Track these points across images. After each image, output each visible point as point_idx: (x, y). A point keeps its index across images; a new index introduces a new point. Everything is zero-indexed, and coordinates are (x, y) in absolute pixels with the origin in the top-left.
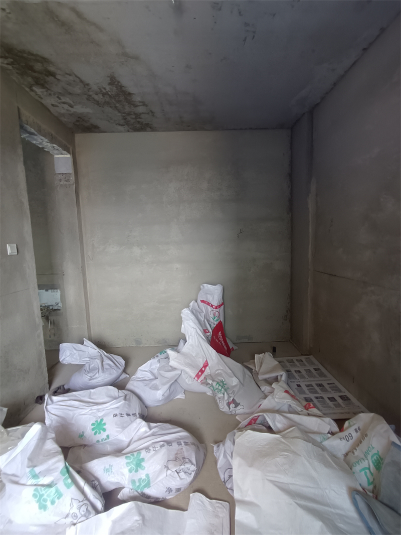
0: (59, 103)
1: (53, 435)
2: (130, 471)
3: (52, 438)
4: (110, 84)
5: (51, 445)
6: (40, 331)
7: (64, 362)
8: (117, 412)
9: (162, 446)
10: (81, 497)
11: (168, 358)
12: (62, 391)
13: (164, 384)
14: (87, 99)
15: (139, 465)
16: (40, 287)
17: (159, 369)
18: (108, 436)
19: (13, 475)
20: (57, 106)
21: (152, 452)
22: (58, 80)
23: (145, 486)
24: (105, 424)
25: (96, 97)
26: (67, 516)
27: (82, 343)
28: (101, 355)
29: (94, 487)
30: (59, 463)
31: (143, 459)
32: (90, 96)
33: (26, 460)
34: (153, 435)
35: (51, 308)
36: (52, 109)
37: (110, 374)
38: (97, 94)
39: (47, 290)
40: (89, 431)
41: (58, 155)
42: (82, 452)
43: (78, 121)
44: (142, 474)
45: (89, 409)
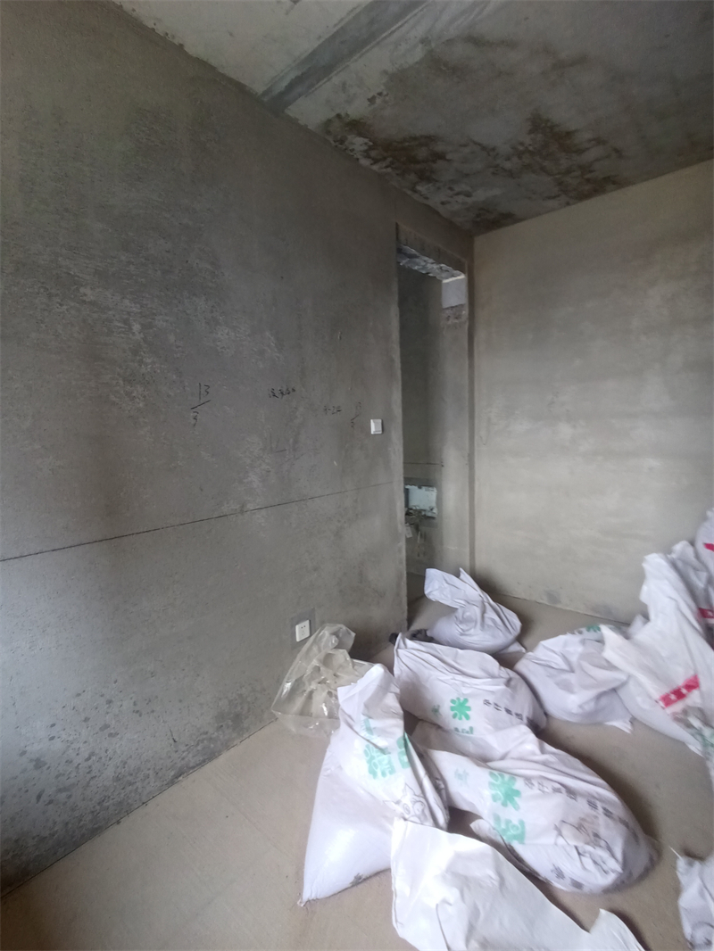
0: (452, 197)
1: (398, 691)
2: (495, 798)
3: (396, 694)
5: (392, 702)
6: (403, 544)
7: (431, 597)
8: (491, 699)
9: (556, 790)
10: (418, 791)
11: (601, 641)
12: (422, 636)
13: (586, 687)
14: (493, 173)
15: (510, 796)
16: (408, 481)
17: (583, 657)
18: (471, 729)
19: (350, 716)
20: (449, 202)
21: (536, 791)
22: (449, 160)
23: (515, 837)
24: (469, 708)
25: (508, 165)
26: (398, 802)
27: (458, 575)
28: (483, 602)
29: (437, 789)
30: (397, 728)
31: (517, 793)
32: (497, 166)
33: (362, 706)
34: (545, 764)
35: (423, 513)
36: (441, 209)
37: (494, 636)
38: (508, 159)
39: (420, 487)
40: (446, 710)
41: (447, 278)
42: (433, 734)
43: (478, 216)
44: (512, 815)
45: (452, 676)
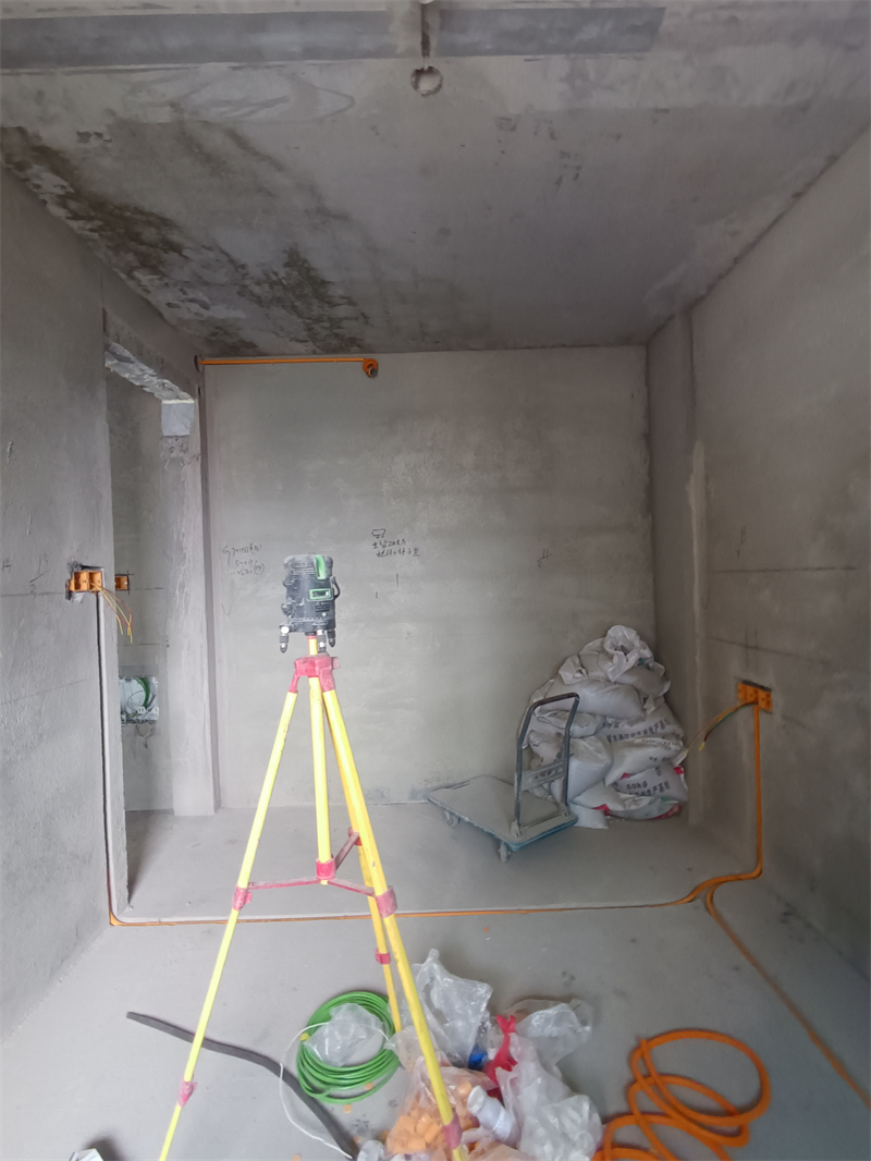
0: (183, 301)
4: (286, 265)
14: (239, 293)
20: (177, 307)
22: (186, 257)
25: (257, 290)
32: (245, 287)
36: (166, 312)
38: (258, 283)
41: (170, 399)
43: (214, 334)
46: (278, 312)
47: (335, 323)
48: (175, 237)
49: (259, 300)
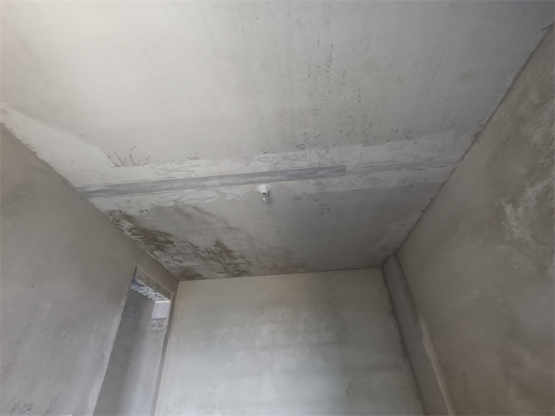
0: (172, 260)
4: (215, 246)
14: (195, 256)
20: (170, 263)
22: (175, 245)
32: (198, 254)
36: (165, 265)
38: (204, 253)
41: (159, 301)
43: (184, 272)
46: (211, 262)
47: (236, 265)
48: (171, 239)
49: (204, 259)
